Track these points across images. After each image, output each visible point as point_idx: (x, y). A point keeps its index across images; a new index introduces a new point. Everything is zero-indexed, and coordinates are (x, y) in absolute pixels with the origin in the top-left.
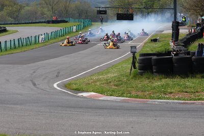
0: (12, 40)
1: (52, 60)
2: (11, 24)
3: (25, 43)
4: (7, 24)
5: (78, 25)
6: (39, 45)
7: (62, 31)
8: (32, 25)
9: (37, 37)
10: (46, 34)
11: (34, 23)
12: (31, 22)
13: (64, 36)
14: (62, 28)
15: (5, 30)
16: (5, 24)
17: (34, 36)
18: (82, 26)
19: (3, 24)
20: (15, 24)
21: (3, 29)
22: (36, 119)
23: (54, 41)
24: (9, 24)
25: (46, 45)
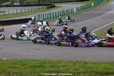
0: (59, 11)
1: (81, 22)
2: (58, 3)
3: (66, 13)
4: (55, 3)
5: (95, 2)
6: (74, 14)
7: (86, 5)
8: (69, 3)
9: (73, 10)
10: (77, 8)
11: (70, 2)
12: (68, 1)
13: (87, 8)
14: (86, 4)
15: (54, 6)
16: (54, 3)
17: (71, 9)
18: (97, 3)
19: (53, 3)
20: (60, 2)
21: (53, 5)
22: (76, 53)
23: (82, 11)
24: (57, 3)
25: (77, 14)
